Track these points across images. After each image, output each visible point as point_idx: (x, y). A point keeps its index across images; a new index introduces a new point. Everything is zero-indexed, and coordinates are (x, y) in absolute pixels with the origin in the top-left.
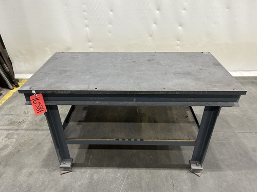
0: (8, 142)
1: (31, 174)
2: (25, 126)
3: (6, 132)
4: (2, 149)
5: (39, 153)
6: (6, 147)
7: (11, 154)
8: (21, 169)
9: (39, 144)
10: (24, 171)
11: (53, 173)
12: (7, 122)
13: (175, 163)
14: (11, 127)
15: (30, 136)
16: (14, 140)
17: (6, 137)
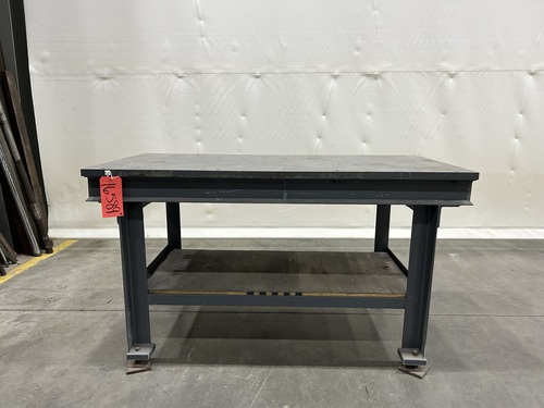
0: (20, 326)
1: (62, 374)
2: (58, 305)
3: (17, 314)
4: (5, 337)
5: (83, 343)
6: (13, 334)
7: (24, 345)
8: (42, 365)
9: (86, 329)
10: (48, 369)
11: (110, 372)
12: (21, 300)
13: (370, 359)
14: (30, 306)
15: (66, 319)
16: (32, 325)
17: (17, 321)
